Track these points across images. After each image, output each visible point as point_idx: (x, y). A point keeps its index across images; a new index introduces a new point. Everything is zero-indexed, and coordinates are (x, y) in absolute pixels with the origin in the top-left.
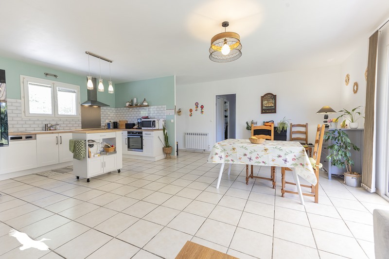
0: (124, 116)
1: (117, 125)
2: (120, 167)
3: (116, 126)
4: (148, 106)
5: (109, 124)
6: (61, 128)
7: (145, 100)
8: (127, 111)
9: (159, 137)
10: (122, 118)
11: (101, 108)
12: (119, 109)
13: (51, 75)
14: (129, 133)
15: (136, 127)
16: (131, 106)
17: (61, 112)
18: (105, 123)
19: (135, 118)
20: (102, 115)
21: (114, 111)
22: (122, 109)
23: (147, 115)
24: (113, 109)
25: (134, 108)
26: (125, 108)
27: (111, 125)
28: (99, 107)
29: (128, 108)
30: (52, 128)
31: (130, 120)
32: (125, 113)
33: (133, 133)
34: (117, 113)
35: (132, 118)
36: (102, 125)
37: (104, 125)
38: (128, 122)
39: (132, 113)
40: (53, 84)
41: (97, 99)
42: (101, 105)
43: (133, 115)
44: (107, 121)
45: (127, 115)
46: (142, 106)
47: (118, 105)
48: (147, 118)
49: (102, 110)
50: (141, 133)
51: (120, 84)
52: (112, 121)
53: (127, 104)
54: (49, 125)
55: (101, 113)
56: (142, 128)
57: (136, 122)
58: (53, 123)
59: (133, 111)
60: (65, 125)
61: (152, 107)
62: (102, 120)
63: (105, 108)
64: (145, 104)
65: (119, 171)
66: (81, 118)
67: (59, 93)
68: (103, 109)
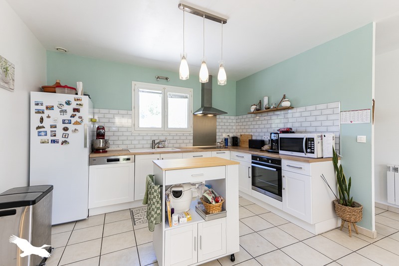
0: (247, 127)
1: (237, 141)
2: (234, 249)
3: (235, 143)
4: (291, 108)
5: (226, 140)
6: (170, 145)
7: (284, 97)
8: (252, 119)
9: (323, 177)
10: (245, 131)
11: (218, 116)
12: (240, 117)
13: (162, 78)
14: (254, 157)
15: (266, 147)
16: (258, 111)
17: (171, 125)
18: (221, 137)
19: (265, 130)
20: (218, 127)
21: (235, 121)
22: (245, 117)
23: (289, 126)
24: (233, 117)
25: (264, 115)
26: (249, 116)
27: (229, 141)
28: (215, 115)
29: (253, 115)
30: (160, 146)
31: (257, 134)
32: (249, 123)
33: (261, 159)
34: (237, 124)
35: (259, 130)
36: (218, 141)
37: (220, 141)
38: (254, 138)
39: (259, 122)
40: (164, 89)
41: (211, 104)
42: (217, 113)
43: (262, 126)
44: (225, 136)
45: (252, 127)
46: (278, 108)
47: (241, 111)
48: (289, 131)
49: (218, 120)
50: (279, 162)
51: (243, 79)
52: (231, 135)
53: (253, 109)
54: (156, 142)
55: (217, 124)
56: (281, 152)
57: (266, 138)
58: (162, 138)
59: (263, 118)
60: (174, 141)
61: (299, 110)
62: (218, 134)
63: (222, 116)
64: (286, 104)
65: (232, 258)
66: (192, 132)
67: (170, 100)
68: (220, 117)
